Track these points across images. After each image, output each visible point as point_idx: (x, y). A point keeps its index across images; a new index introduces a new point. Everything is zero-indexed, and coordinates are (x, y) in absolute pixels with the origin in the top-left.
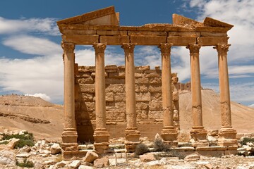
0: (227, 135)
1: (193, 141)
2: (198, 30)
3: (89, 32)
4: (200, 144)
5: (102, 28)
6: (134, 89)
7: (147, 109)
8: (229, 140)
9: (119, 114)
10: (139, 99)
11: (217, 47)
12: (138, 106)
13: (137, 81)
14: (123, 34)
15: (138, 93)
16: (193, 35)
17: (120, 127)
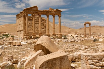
0: (60, 35)
1: (53, 36)
2: (55, 12)
3: (31, 11)
4: (55, 37)
5: (34, 11)
6: (35, 22)
7: (38, 28)
8: (60, 36)
9: (31, 29)
10: (36, 25)
11: (58, 16)
12: (36, 27)
13: (35, 21)
14: (39, 12)
15: (35, 24)
16: (54, 13)
17: (31, 32)
